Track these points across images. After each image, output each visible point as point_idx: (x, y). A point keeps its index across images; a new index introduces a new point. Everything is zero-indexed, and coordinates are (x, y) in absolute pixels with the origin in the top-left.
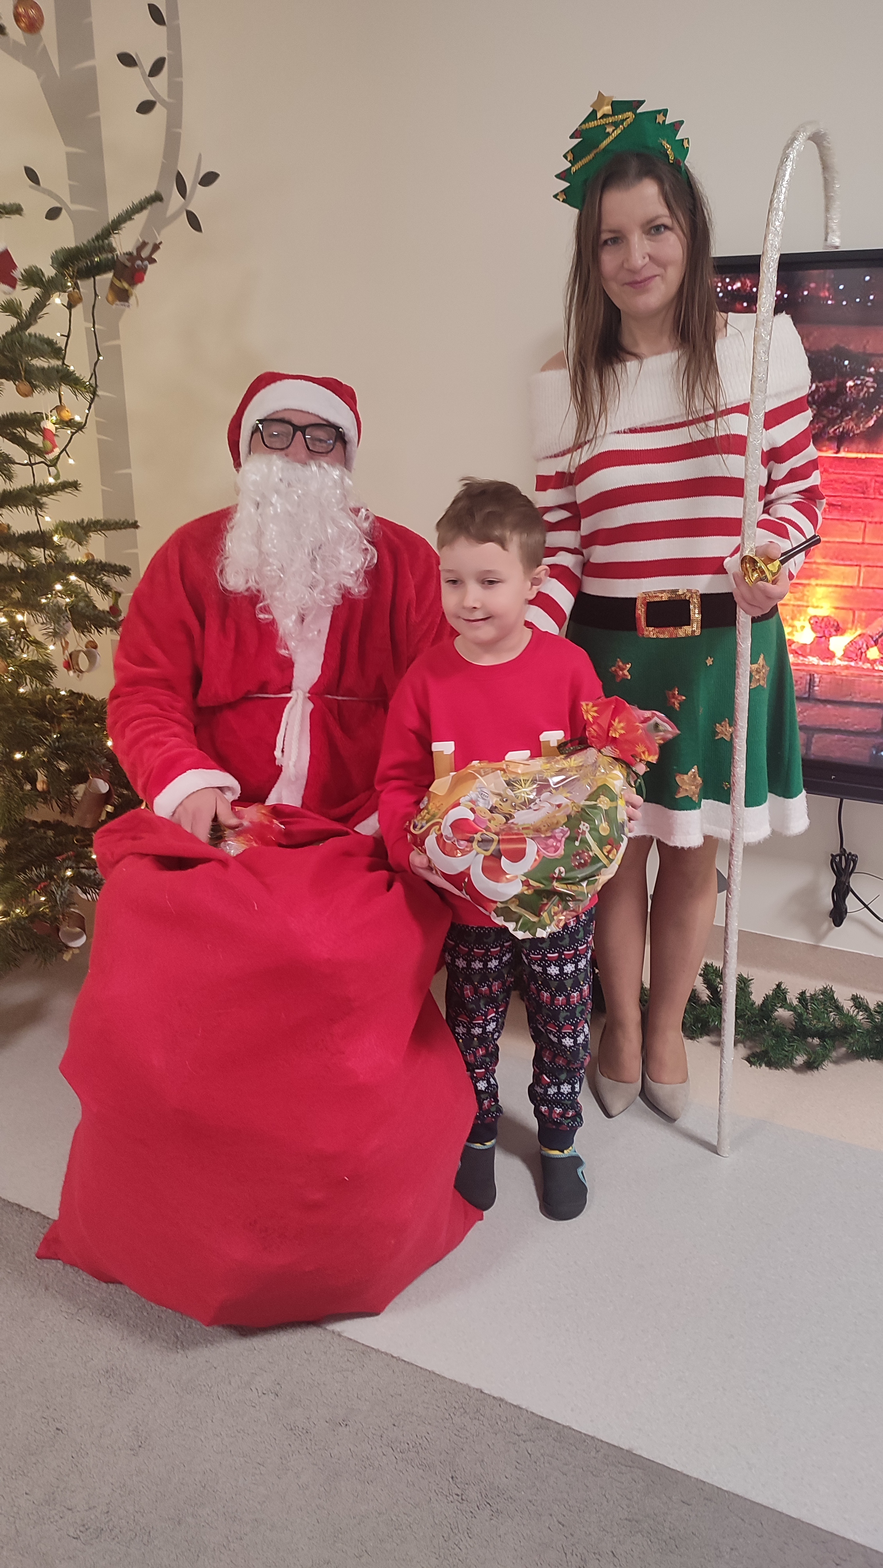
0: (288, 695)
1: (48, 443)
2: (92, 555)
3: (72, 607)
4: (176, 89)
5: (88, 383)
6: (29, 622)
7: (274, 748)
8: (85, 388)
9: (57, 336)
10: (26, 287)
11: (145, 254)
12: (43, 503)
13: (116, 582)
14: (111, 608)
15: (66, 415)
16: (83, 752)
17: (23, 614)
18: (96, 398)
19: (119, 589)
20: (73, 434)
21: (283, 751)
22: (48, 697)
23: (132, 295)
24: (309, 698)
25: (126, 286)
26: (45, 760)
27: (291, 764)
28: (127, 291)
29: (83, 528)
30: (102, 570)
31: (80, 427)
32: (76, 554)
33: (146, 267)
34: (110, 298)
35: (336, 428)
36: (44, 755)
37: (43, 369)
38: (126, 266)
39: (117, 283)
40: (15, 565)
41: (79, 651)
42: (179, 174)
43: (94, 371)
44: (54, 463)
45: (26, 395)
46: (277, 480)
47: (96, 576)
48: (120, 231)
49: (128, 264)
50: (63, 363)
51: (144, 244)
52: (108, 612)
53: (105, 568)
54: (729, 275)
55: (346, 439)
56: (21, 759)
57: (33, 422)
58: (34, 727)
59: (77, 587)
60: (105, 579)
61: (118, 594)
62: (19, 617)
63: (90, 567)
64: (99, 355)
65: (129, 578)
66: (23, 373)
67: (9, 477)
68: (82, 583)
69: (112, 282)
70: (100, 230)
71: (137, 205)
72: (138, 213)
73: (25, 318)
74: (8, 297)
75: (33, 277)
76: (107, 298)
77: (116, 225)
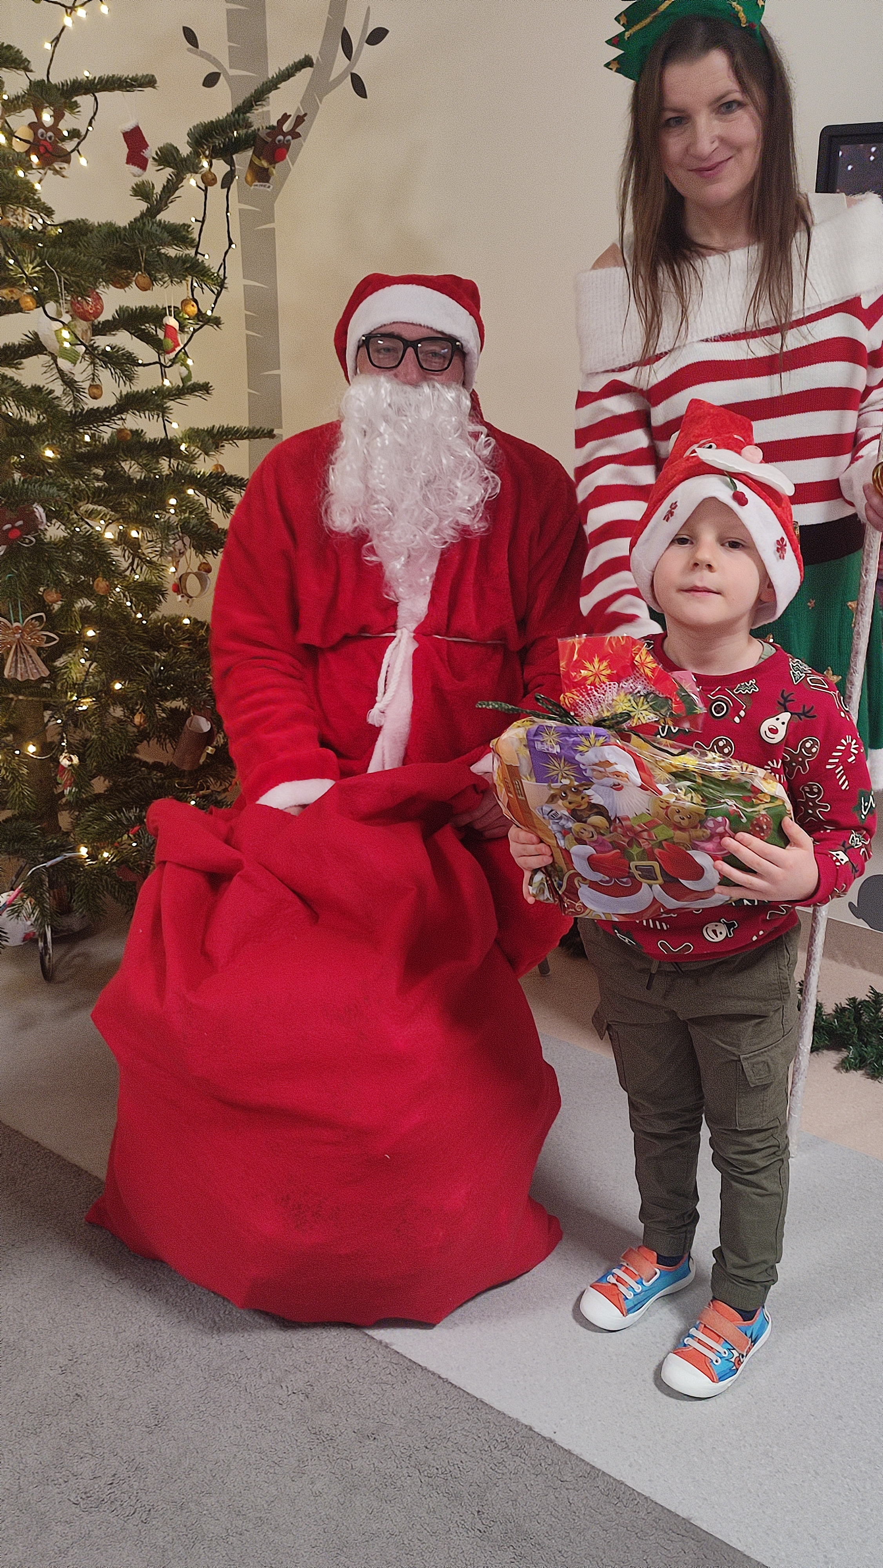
0: (393, 634)
1: (170, 342)
2: (218, 467)
3: (187, 523)
5: (216, 275)
8: (212, 279)
9: (189, 223)
10: (162, 167)
11: (287, 128)
12: (171, 408)
16: (186, 685)
17: (138, 531)
20: (195, 331)
22: (166, 624)
23: (272, 174)
24: (415, 637)
25: (265, 164)
26: (145, 691)
28: (268, 169)
29: (212, 436)
30: (225, 484)
32: (202, 465)
33: (289, 142)
34: (249, 179)
36: (144, 686)
37: (168, 258)
38: (267, 143)
39: (257, 162)
41: (190, 573)
42: (345, 32)
43: (224, 260)
45: (144, 289)
46: (385, 405)
47: (217, 490)
48: (264, 103)
49: (269, 140)
51: (285, 117)
55: (465, 352)
56: (120, 690)
57: (156, 316)
59: (195, 502)
60: (229, 494)
62: (134, 534)
64: (232, 243)
66: (143, 265)
68: (202, 498)
69: (251, 160)
70: (241, 102)
71: (283, 72)
72: (285, 81)
73: (155, 203)
74: (140, 179)
75: (168, 156)
76: (246, 179)
77: (259, 96)
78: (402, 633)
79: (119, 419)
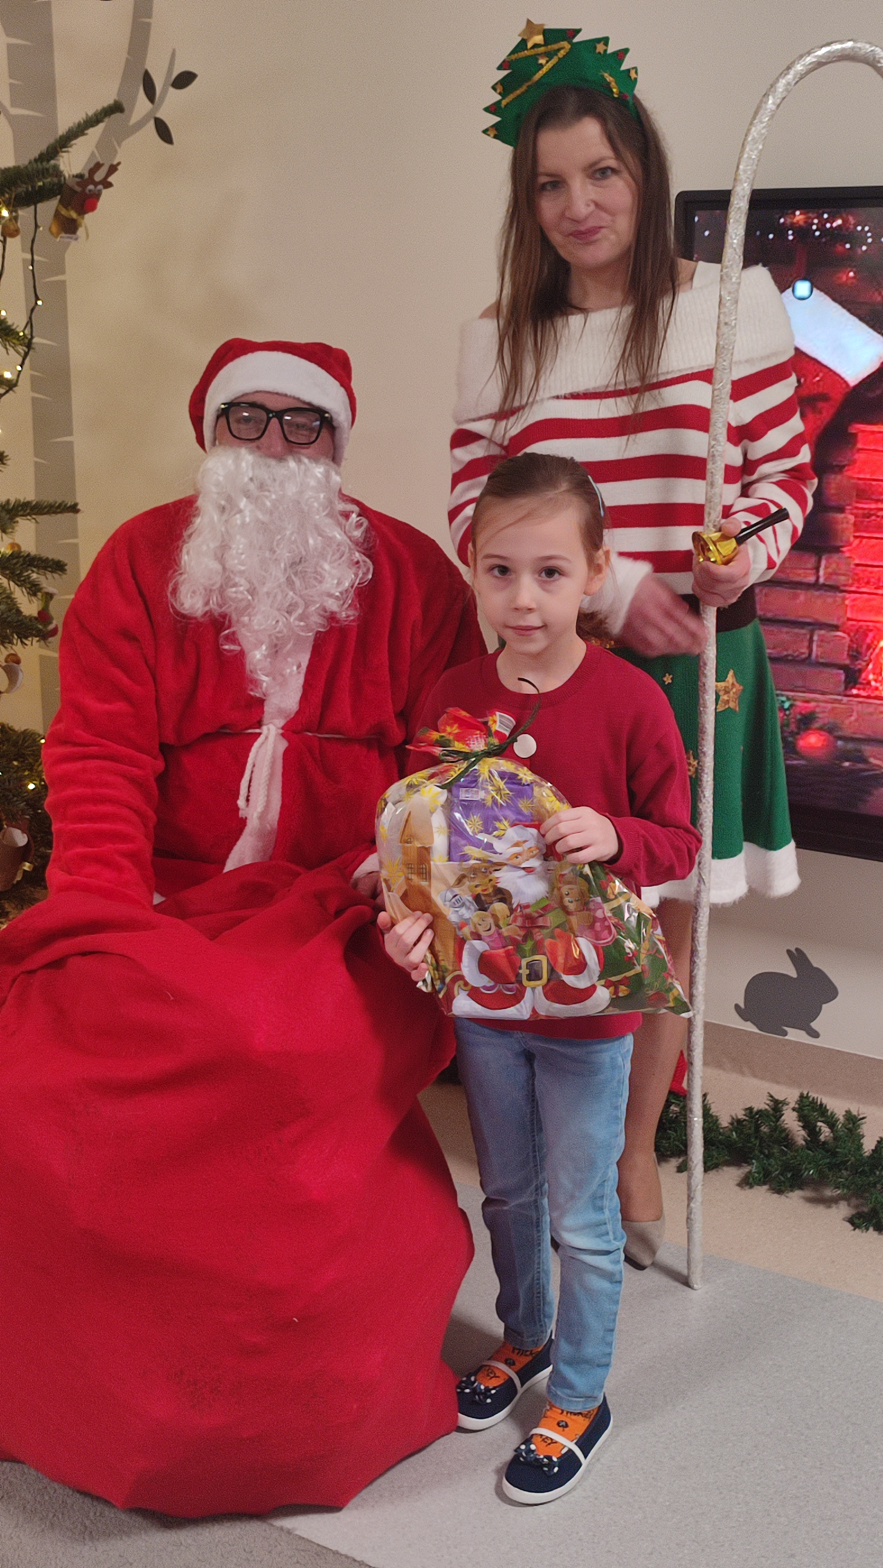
0: (257, 731)
2: (19, 546)
5: (21, 334)
7: (236, 796)
8: (18, 340)
11: (99, 176)
13: (47, 582)
14: (39, 613)
18: (31, 353)
19: (51, 590)
21: (248, 800)
23: (80, 225)
24: (283, 735)
25: (74, 215)
27: (255, 815)
28: (75, 220)
29: (9, 511)
30: (29, 565)
31: (11, 386)
33: (100, 192)
34: (54, 229)
35: (322, 412)
38: (76, 192)
39: (64, 212)
42: (147, 72)
43: (30, 318)
46: (245, 480)
47: (22, 572)
48: (70, 149)
49: (78, 189)
51: (98, 166)
52: (36, 618)
53: (33, 562)
55: (335, 425)
60: (34, 576)
61: (49, 596)
63: (15, 561)
64: (37, 299)
65: (64, 576)
68: (5, 583)
69: (56, 211)
70: (45, 147)
71: (91, 118)
72: (92, 126)
76: (50, 229)
77: (64, 142)
78: (269, 729)
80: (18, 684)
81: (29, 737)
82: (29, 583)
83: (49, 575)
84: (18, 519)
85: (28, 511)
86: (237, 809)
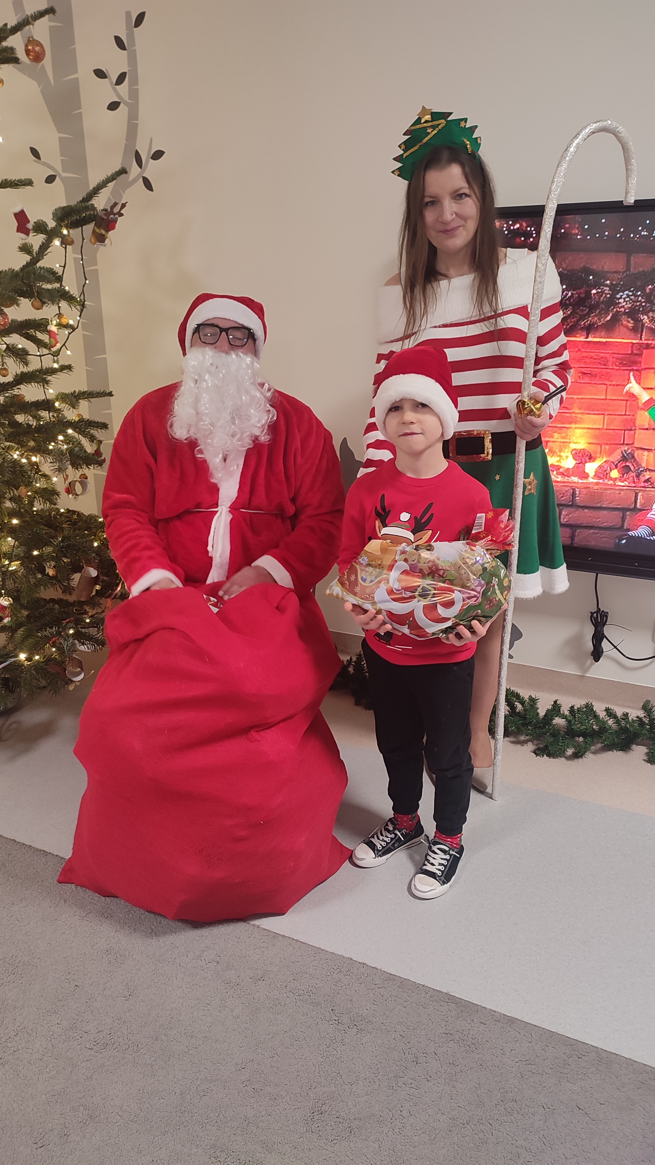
0: (216, 510)
1: (53, 340)
2: (82, 416)
3: (71, 451)
4: (134, 94)
5: (79, 299)
6: (40, 462)
7: (207, 545)
8: (77, 302)
9: (57, 267)
10: (35, 234)
11: (116, 210)
12: (49, 381)
13: (98, 434)
14: (95, 451)
15: (64, 321)
16: (80, 549)
17: (36, 457)
18: (85, 309)
19: (101, 438)
20: (70, 334)
21: (213, 547)
22: (53, 513)
23: (107, 238)
24: (230, 511)
25: (103, 232)
26: (54, 555)
27: (218, 555)
28: (104, 235)
29: (75, 397)
30: (88, 426)
31: (74, 329)
32: (71, 415)
33: (117, 218)
34: (93, 240)
35: (249, 329)
36: (53, 552)
37: (49, 290)
38: (104, 219)
39: (97, 230)
40: (31, 423)
41: (76, 481)
42: (137, 152)
43: (83, 290)
44: (57, 354)
45: (38, 309)
46: (208, 364)
47: (85, 430)
48: (99, 195)
49: (105, 218)
50: (61, 285)
51: (115, 204)
52: (93, 454)
53: (91, 424)
54: (512, 219)
55: (255, 337)
56: (37, 555)
57: (42, 325)
58: (46, 533)
59: (73, 437)
60: (92, 431)
61: (100, 442)
62: (34, 459)
63: (81, 424)
64: (86, 279)
65: (107, 431)
66: (36, 294)
67: (26, 364)
68: (76, 435)
69: (94, 230)
70: (85, 194)
71: (110, 177)
72: (110, 182)
73: (35, 255)
74: (24, 242)
75: (40, 227)
76: (90, 240)
77: (96, 191)
78: (222, 509)
79: (18, 389)
80: (87, 490)
81: (92, 518)
82: (90, 435)
83: (99, 430)
84: (80, 401)
85: (86, 396)
86: (208, 552)
